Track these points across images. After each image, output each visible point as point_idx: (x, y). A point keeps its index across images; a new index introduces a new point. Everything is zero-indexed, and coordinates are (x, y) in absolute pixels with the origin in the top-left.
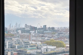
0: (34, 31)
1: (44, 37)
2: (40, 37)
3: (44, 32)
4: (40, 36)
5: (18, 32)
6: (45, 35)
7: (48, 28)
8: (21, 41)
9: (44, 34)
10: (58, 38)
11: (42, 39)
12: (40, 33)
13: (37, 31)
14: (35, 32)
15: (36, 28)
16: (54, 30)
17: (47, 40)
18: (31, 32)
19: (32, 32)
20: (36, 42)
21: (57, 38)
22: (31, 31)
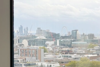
0: (53, 42)
1: (70, 54)
2: (63, 53)
3: (73, 43)
4: (63, 51)
5: (23, 43)
6: (73, 50)
7: (82, 35)
8: (20, 61)
9: (72, 47)
10: (98, 55)
11: (65, 56)
12: (64, 45)
13: (60, 41)
14: (56, 43)
15: (58, 35)
16: (94, 39)
17: (76, 59)
18: (48, 44)
19: (50, 43)
20: (49, 64)
21: (96, 55)
22: (47, 42)
